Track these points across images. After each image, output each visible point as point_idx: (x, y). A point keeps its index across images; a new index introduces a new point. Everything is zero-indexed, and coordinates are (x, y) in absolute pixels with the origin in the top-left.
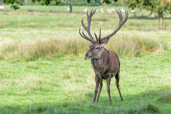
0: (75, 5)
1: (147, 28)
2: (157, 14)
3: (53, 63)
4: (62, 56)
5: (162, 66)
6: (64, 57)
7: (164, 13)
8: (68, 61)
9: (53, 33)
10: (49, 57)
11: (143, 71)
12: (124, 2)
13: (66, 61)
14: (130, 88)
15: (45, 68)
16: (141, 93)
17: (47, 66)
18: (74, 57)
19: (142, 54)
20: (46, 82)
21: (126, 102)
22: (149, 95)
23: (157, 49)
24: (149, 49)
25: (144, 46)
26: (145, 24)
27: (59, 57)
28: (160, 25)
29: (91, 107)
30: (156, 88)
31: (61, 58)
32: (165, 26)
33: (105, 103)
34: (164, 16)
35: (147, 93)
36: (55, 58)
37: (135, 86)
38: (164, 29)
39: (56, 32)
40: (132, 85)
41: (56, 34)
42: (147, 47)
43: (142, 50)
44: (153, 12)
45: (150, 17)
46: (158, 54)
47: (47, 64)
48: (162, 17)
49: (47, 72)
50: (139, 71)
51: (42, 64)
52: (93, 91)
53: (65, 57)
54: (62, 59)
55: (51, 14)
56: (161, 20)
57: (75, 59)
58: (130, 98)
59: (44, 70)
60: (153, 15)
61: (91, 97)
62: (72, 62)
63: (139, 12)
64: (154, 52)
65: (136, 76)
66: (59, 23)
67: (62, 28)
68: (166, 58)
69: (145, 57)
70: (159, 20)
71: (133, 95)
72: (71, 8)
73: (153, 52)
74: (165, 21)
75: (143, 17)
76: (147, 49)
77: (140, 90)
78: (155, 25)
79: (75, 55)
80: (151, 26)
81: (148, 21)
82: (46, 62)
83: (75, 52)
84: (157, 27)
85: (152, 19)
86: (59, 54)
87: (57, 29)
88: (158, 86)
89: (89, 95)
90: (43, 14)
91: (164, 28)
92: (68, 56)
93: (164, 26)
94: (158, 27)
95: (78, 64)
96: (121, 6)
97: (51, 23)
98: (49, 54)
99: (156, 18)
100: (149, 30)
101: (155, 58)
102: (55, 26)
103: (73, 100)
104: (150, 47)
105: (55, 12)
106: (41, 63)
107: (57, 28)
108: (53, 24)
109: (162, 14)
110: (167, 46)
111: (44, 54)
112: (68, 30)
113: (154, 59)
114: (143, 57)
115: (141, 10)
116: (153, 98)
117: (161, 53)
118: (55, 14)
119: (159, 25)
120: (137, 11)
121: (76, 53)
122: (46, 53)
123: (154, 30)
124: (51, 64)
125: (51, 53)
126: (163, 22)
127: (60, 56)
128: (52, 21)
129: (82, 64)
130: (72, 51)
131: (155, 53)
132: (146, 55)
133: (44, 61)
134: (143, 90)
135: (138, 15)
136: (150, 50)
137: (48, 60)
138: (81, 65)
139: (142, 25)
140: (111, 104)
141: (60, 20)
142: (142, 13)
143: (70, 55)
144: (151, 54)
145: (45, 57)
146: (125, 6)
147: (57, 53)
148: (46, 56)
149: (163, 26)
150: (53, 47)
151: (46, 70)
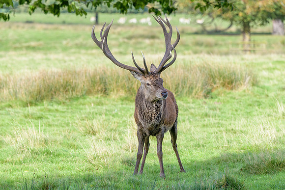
0: (103, 12)
1: (224, 49)
2: (240, 27)
3: (67, 109)
4: (83, 97)
5: (249, 112)
6: (85, 98)
7: (251, 24)
8: (92, 105)
9: (67, 58)
10: (61, 98)
11: (217, 121)
12: (185, 7)
13: (90, 105)
14: (196, 149)
15: (54, 117)
16: (214, 158)
17: (57, 114)
18: (103, 99)
19: (215, 92)
20: (55, 141)
21: (188, 173)
22: (226, 161)
23: (241, 85)
24: (226, 84)
25: (220, 80)
26: (220, 42)
27: (77, 98)
28: (246, 46)
29: (130, 182)
30: (239, 150)
31: (81, 100)
32: (254, 47)
33: (153, 175)
34: (252, 30)
35: (225, 159)
36: (70, 100)
37: (203, 146)
38: (252, 52)
39: (73, 58)
40: (198, 144)
41: (71, 61)
42: (223, 81)
43: (215, 86)
44: (234, 22)
45: (228, 31)
46: (243, 94)
47: (57, 110)
48: (249, 31)
49: (56, 123)
50: (211, 121)
51: (50, 110)
52: (133, 155)
53: (88, 100)
54: (83, 102)
55: (63, 27)
56: (247, 36)
57: (103, 102)
58: (196, 167)
59: (53, 120)
60: (234, 29)
61: (130, 166)
62: (99, 107)
63: (210, 23)
64: (236, 90)
65: (205, 129)
66: (77, 41)
67: (83, 51)
68: (255, 99)
69: (220, 98)
70: (244, 37)
71: (201, 162)
72: (97, 17)
73: (234, 90)
74: (254, 37)
75: (217, 32)
76: (224, 85)
77: (213, 153)
78: (237, 44)
79: (105, 95)
80: (230, 46)
81: (225, 38)
82: (56, 107)
83: (104, 90)
84: (240, 48)
85: (231, 34)
86: (78, 93)
87: (74, 53)
88: (242, 146)
89: (128, 162)
90: (50, 27)
91: (252, 49)
92: (92, 97)
93: (252, 46)
94: (242, 49)
95: (108, 111)
96: (181, 13)
97: (64, 42)
98: (61, 94)
99: (238, 33)
100: (227, 54)
101: (238, 100)
102: (71, 47)
103: (101, 171)
104: (229, 82)
105: (70, 24)
106: (47, 109)
107: (73, 50)
108: (68, 43)
109: (249, 27)
110: (258, 79)
111: (52, 94)
112: (92, 54)
113: (236, 101)
114: (216, 97)
115: (213, 19)
116: (234, 167)
117: (246, 91)
118: (70, 27)
119: (243, 45)
120: (208, 21)
121: (105, 92)
122: (55, 93)
123: (236, 53)
124: (65, 110)
125: (64, 92)
126: (250, 40)
127: (79, 96)
128: (66, 39)
129: (116, 110)
130: (99, 88)
131: (237, 92)
132: (223, 95)
133: (52, 105)
134: (217, 153)
135: (208, 29)
136: (229, 86)
137: (59, 103)
138: (114, 112)
139: (216, 45)
140: (164, 177)
141: (78, 36)
142: (215, 25)
143: (96, 96)
144: (230, 93)
145: (55, 100)
146: (187, 13)
147: (74, 93)
148: (56, 98)
149: (250, 47)
150: (67, 82)
151: (56, 120)
